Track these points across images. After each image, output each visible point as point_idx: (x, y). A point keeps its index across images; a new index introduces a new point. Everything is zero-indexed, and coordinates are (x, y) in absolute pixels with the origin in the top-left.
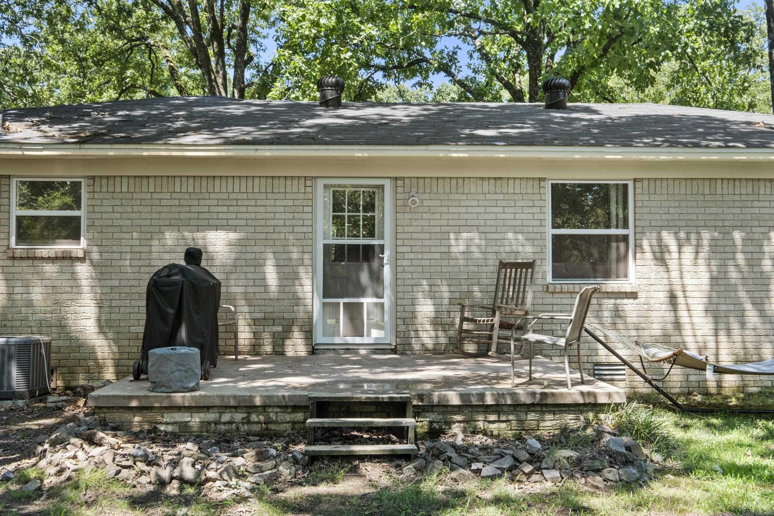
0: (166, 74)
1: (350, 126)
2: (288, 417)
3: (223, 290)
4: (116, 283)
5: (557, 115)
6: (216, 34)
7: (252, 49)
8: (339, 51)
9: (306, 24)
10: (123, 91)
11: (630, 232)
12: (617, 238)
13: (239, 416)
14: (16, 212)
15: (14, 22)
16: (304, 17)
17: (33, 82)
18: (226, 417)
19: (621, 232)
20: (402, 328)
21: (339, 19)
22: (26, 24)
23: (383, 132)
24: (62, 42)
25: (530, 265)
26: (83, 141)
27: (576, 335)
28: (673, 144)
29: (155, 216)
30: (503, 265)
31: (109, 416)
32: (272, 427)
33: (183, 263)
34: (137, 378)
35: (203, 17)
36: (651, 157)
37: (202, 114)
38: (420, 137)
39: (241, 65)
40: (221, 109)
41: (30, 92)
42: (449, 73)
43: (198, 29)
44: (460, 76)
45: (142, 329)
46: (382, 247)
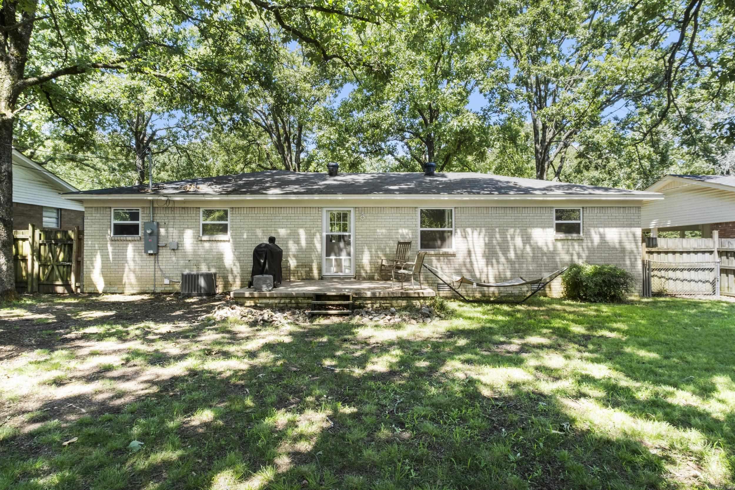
0: (266, 156)
1: (340, 185)
2: (306, 301)
3: (284, 253)
4: (242, 251)
5: (428, 179)
6: (287, 139)
7: (304, 144)
8: (339, 150)
9: (325, 138)
10: (246, 165)
11: (453, 229)
12: (449, 232)
13: (287, 301)
14: (202, 222)
15: (198, 133)
16: (324, 135)
17: (206, 160)
18: (282, 301)
19: (450, 229)
20: (358, 269)
21: (340, 135)
22: (203, 134)
23: (350, 188)
24: (219, 142)
25: (409, 243)
26: (229, 193)
27: (418, 270)
28: (469, 193)
29: (257, 223)
30: (399, 243)
31: (239, 300)
32: (300, 305)
33: (268, 243)
34: (249, 287)
35: (281, 131)
36: (460, 199)
37: (278, 180)
38: (366, 190)
39: (299, 152)
40: (286, 176)
41: (205, 164)
42: (393, 155)
43: (279, 137)
44: (399, 156)
45: (251, 269)
46: (350, 236)
